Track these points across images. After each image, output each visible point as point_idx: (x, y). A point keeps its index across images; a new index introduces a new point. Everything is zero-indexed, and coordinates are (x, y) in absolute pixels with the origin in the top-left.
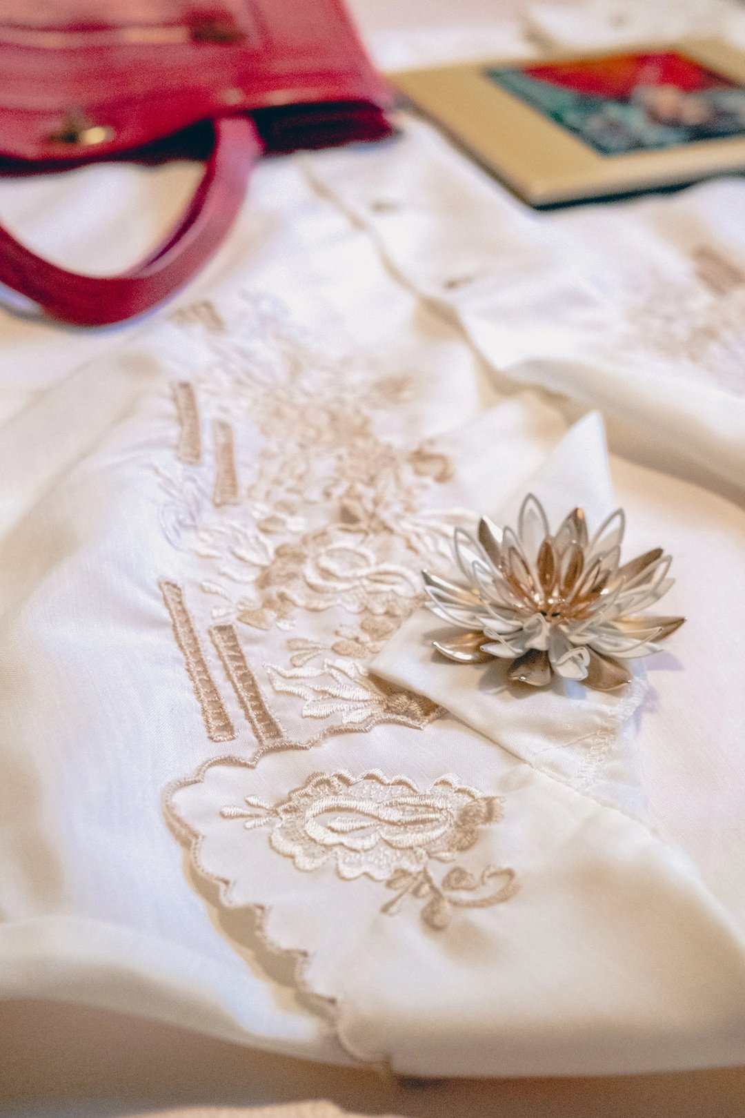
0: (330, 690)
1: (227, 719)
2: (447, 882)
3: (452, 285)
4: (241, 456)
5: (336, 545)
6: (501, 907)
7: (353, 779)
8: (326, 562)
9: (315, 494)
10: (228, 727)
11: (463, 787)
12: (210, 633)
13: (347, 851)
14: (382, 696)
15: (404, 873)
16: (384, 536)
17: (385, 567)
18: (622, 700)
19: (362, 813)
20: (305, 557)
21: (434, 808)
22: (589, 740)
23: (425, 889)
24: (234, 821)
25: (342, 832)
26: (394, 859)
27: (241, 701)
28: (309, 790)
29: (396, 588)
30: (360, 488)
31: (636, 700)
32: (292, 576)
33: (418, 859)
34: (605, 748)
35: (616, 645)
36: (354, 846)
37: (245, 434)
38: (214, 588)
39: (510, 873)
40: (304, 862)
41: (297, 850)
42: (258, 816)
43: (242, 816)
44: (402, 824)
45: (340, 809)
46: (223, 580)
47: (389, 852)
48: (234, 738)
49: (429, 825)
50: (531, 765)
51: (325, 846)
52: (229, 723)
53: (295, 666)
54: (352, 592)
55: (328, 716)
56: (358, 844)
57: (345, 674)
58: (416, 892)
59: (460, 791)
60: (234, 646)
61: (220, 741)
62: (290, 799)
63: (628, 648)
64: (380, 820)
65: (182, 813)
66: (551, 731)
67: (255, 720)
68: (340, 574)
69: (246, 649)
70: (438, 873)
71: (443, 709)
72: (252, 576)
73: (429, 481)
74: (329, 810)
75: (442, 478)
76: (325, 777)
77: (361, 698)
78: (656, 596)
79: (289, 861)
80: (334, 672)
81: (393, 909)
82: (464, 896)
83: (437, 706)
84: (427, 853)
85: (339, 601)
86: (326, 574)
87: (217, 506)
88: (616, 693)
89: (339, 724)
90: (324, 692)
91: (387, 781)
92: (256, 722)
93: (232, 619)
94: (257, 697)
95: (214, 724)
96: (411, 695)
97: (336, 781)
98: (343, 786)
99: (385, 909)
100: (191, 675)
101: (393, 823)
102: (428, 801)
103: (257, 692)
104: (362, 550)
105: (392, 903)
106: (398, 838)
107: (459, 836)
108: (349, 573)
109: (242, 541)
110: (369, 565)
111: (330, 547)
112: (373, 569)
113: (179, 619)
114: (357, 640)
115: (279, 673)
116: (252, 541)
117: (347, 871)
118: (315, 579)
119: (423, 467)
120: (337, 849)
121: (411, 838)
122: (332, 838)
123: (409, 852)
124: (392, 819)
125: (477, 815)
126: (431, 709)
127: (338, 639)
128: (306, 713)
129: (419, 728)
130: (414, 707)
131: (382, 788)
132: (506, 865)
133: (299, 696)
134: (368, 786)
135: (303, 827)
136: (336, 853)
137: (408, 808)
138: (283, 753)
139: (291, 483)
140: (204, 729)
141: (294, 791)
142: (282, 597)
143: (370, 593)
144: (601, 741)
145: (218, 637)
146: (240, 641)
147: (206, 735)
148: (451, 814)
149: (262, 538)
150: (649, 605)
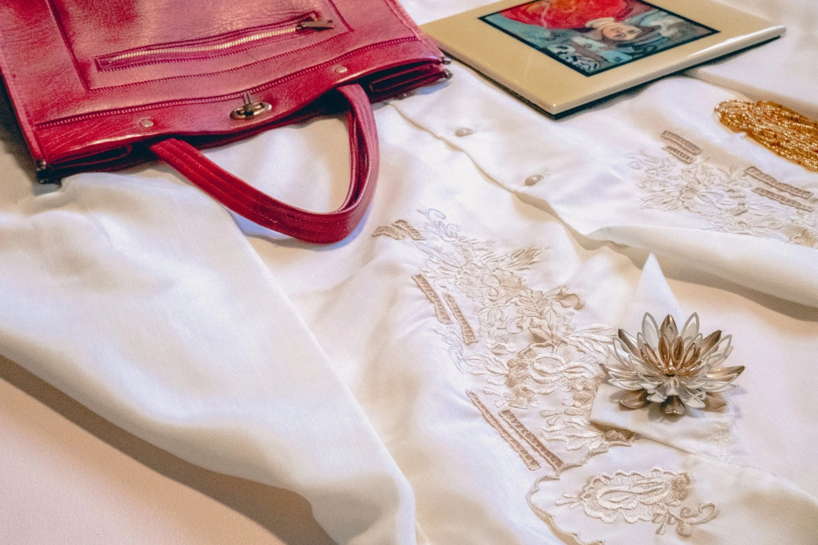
0: (576, 434)
1: (532, 458)
2: (682, 515)
3: (530, 183)
4: (466, 313)
5: (540, 356)
6: (714, 521)
7: (611, 477)
8: (538, 366)
9: (514, 329)
10: (534, 462)
11: (666, 471)
12: (500, 415)
13: (626, 511)
14: (602, 434)
15: (659, 515)
16: (563, 347)
17: (572, 364)
18: (725, 414)
19: (624, 492)
20: (526, 365)
21: (657, 483)
22: (717, 437)
23: (673, 519)
24: (563, 506)
25: (618, 502)
26: (650, 510)
27: (534, 448)
28: (591, 485)
29: (583, 374)
30: (537, 321)
31: (732, 413)
32: (526, 377)
33: (663, 508)
34: (726, 440)
35: (711, 386)
36: (628, 508)
37: (461, 299)
38: (491, 391)
39: (712, 506)
40: (607, 519)
41: (601, 514)
42: (573, 502)
43: (566, 504)
44: (646, 493)
45: (611, 492)
46: (491, 386)
47: (646, 507)
48: (540, 467)
49: (659, 492)
50: (694, 454)
51: (614, 510)
52: (534, 460)
53: (550, 425)
54: (560, 380)
55: (581, 448)
56: (630, 506)
57: (579, 425)
58: (669, 522)
59: (665, 473)
60: (515, 420)
61: (534, 470)
62: (584, 491)
63: (719, 386)
64: (633, 493)
65: (540, 506)
66: (697, 436)
67: (546, 456)
68: (550, 372)
69: (522, 420)
70: (676, 512)
71: (637, 434)
72: (503, 381)
73: (572, 310)
74: (606, 493)
75: (579, 307)
76: (597, 477)
77: (593, 436)
78: (725, 356)
79: (599, 520)
80: (574, 425)
81: (662, 532)
82: (694, 520)
83: (633, 433)
84: (665, 504)
85: (556, 387)
86: (542, 373)
87: (468, 344)
88: (721, 411)
89: (588, 451)
90: (573, 436)
91: (627, 474)
92: (547, 457)
93: (506, 406)
94: (540, 444)
95: (528, 461)
96: (618, 430)
97: (603, 479)
98: (608, 481)
99: (658, 532)
100: (505, 439)
101: (641, 494)
102: (653, 480)
103: (538, 442)
104: (555, 356)
105: (660, 529)
106: (647, 500)
107: (677, 494)
108: (555, 370)
109: (489, 362)
110: (563, 364)
111: (537, 358)
112: (567, 366)
113: (484, 411)
114: (574, 406)
115: (544, 430)
116: (493, 361)
117: (630, 520)
118: (538, 377)
119: (565, 302)
120: (619, 510)
121: (654, 499)
122: (615, 506)
123: (655, 506)
124: (639, 492)
125: (682, 482)
126: (630, 435)
127: (565, 408)
128: (569, 448)
129: (630, 446)
130: (621, 436)
131: (626, 478)
132: (708, 502)
133: (562, 440)
134: (619, 478)
135: (597, 503)
136: (620, 512)
137: (644, 485)
138: (570, 470)
139: (497, 324)
140: (525, 465)
141: (585, 487)
142: (525, 389)
143: (570, 379)
144: (723, 436)
145: (505, 417)
146: (517, 417)
147: (527, 468)
148: (668, 485)
149: (497, 358)
150: (723, 361)
